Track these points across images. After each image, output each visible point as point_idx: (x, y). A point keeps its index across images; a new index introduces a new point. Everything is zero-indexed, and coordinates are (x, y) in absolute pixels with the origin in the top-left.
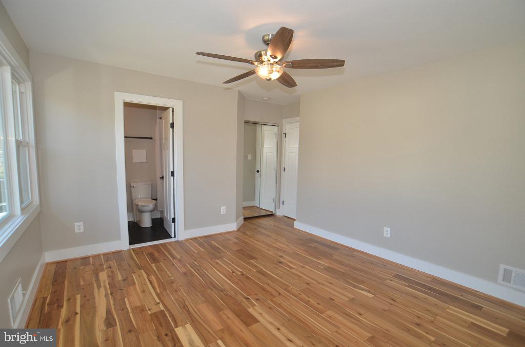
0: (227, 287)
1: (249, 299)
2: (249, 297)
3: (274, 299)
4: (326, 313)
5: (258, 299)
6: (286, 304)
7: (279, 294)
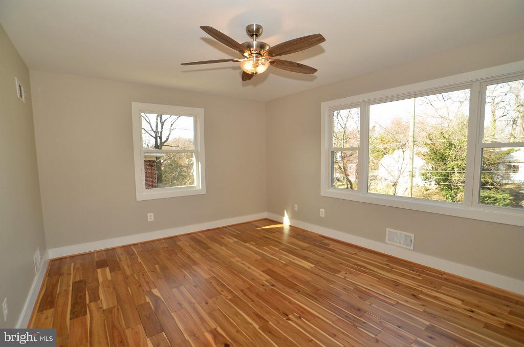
0: (297, 296)
1: (272, 286)
2: (272, 287)
3: (249, 286)
4: (209, 276)
5: (263, 285)
6: (239, 282)
7: (242, 291)
